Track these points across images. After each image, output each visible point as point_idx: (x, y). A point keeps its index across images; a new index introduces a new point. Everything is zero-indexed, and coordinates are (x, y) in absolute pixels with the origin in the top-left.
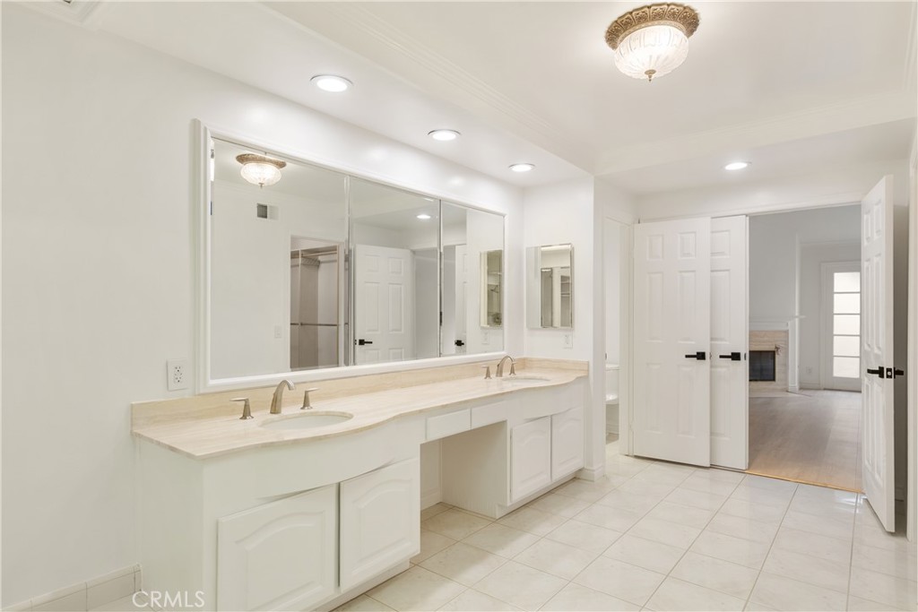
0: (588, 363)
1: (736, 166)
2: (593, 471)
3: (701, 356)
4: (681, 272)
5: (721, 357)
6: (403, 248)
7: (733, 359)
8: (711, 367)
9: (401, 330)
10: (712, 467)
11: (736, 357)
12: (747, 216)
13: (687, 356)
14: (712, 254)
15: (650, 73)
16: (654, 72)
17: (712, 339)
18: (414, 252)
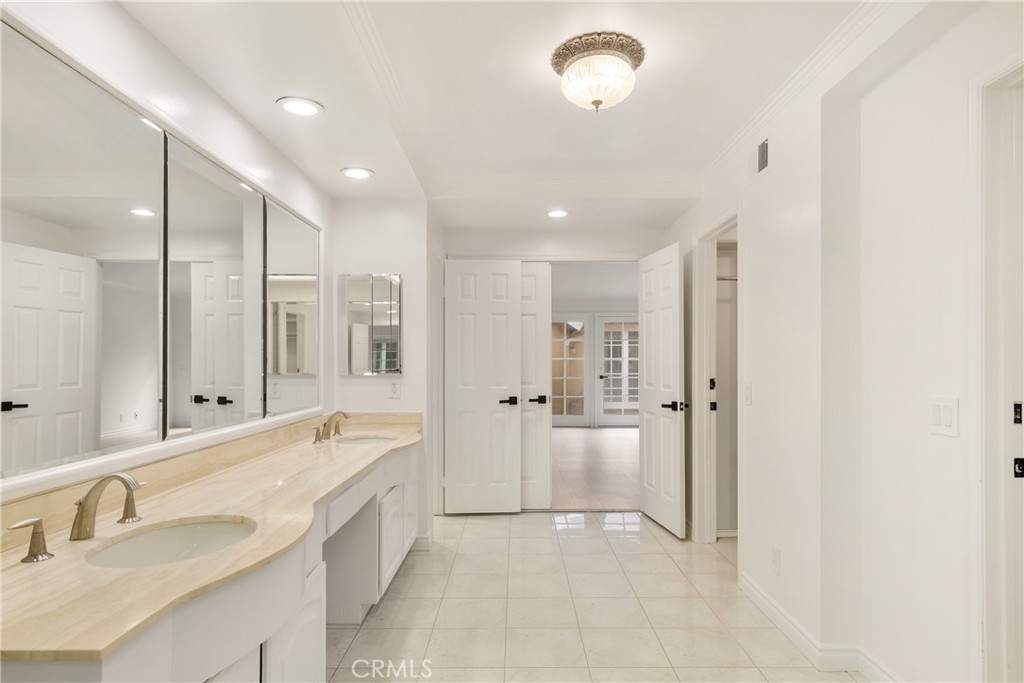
0: (421, 415)
1: (558, 214)
2: (428, 538)
3: (513, 401)
4: (493, 314)
5: (531, 400)
6: (82, 255)
7: (540, 402)
8: (522, 411)
9: (76, 383)
10: (523, 511)
11: (542, 400)
12: (550, 263)
13: (501, 402)
14: (523, 298)
15: (597, 103)
16: (601, 102)
17: (522, 383)
18: (101, 263)
